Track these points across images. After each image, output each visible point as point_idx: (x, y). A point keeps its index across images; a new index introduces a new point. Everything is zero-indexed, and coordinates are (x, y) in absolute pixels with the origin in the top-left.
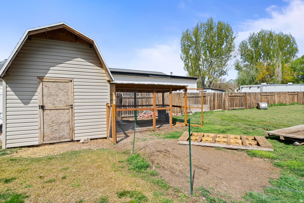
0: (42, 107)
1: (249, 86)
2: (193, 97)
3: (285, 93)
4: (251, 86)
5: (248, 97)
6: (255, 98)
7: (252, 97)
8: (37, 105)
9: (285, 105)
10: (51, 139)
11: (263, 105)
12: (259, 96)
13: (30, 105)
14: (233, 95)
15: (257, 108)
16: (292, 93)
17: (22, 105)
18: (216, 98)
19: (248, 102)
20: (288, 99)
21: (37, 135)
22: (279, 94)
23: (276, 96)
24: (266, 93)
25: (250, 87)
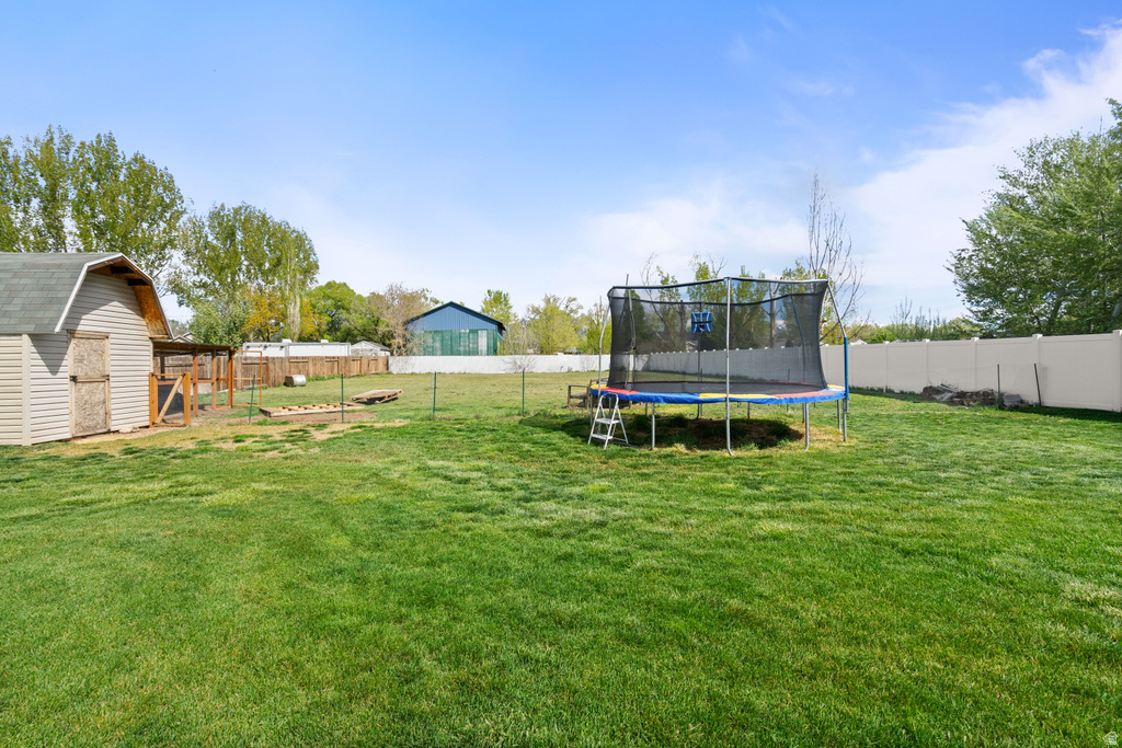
0: (74, 379)
1: (264, 344)
2: (180, 366)
3: (322, 358)
4: (268, 344)
5: (271, 366)
6: (281, 368)
7: (277, 365)
8: (67, 375)
9: (323, 379)
10: (84, 430)
11: (299, 379)
12: (288, 364)
13: (59, 375)
14: (249, 361)
15: (285, 384)
16: (330, 358)
17: (50, 375)
18: (222, 367)
19: (272, 375)
20: (325, 370)
21: (66, 423)
22: (315, 359)
23: (310, 364)
24: (297, 358)
25: (266, 347)
